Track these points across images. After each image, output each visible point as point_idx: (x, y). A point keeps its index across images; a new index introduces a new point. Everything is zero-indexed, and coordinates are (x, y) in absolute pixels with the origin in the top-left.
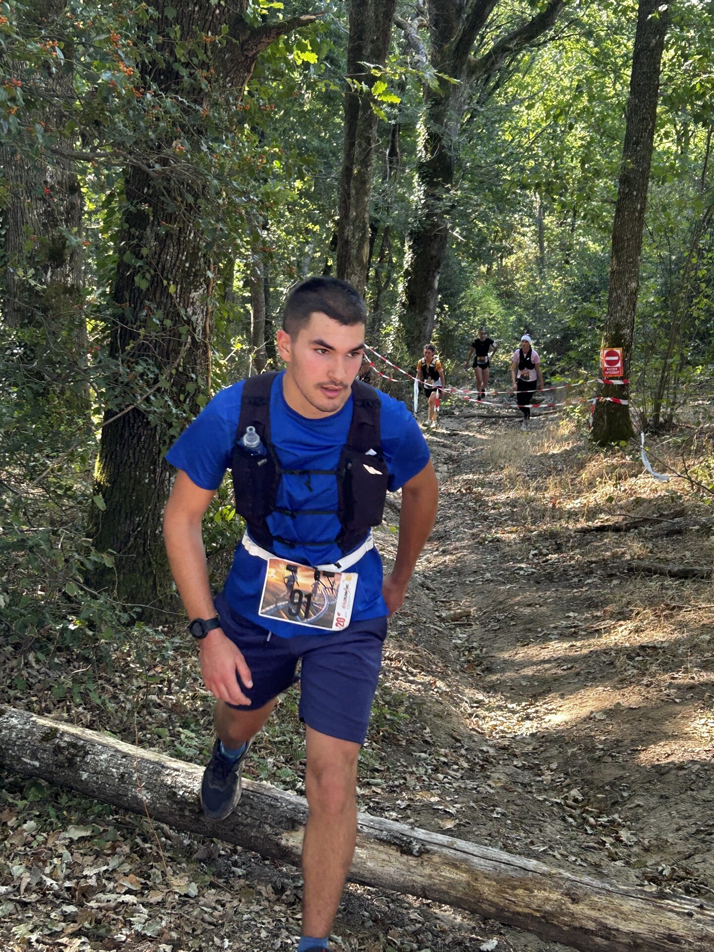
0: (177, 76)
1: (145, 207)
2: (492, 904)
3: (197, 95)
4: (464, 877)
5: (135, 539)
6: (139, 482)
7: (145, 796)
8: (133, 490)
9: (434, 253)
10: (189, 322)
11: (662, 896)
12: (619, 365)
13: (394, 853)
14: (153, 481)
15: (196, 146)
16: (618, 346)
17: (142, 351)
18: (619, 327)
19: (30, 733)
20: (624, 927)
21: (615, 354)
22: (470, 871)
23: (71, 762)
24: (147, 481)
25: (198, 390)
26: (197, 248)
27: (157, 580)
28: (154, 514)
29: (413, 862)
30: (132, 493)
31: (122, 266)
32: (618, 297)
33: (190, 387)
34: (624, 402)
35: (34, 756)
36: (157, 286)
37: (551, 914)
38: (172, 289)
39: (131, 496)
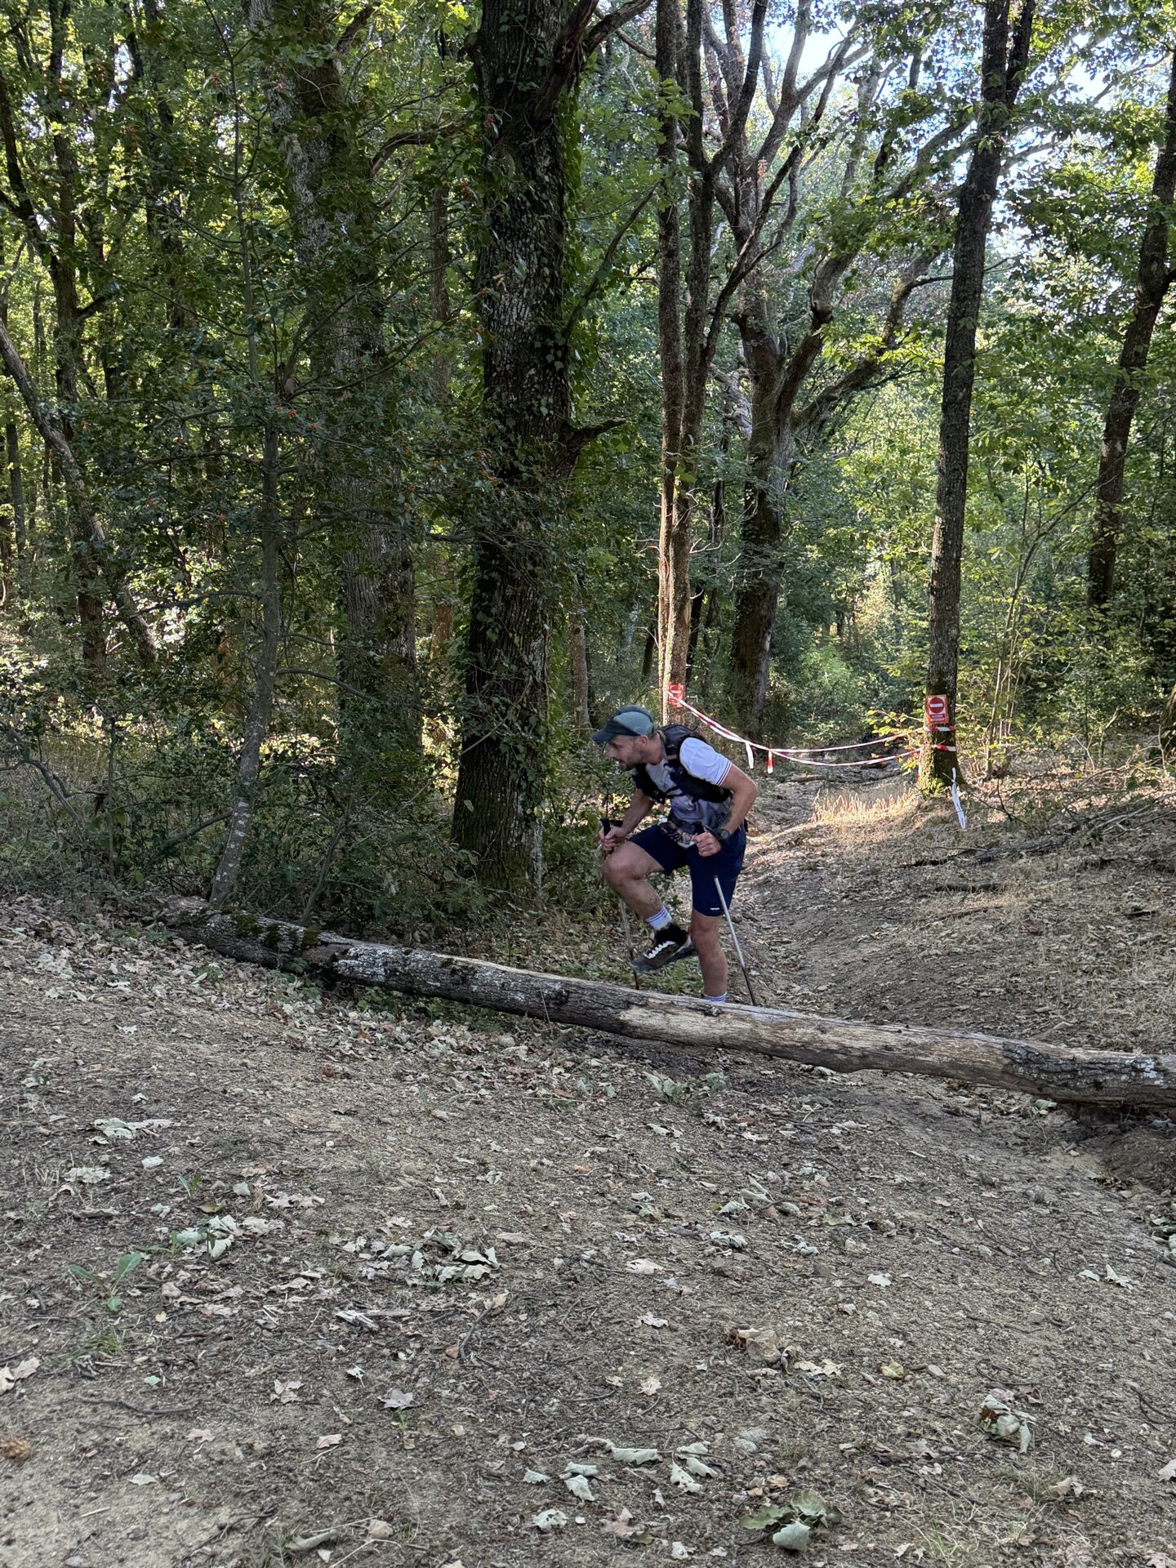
0: (517, 472)
1: (495, 575)
2: (769, 1042)
3: (533, 485)
4: (748, 1026)
6: (492, 800)
7: (520, 997)
9: (763, 613)
10: (531, 666)
11: (883, 1023)
12: (944, 711)
13: (700, 1016)
14: (504, 800)
15: (537, 526)
16: (942, 693)
17: (494, 690)
18: (941, 674)
19: (432, 963)
20: (856, 1044)
21: (939, 701)
22: (753, 1022)
23: (464, 979)
25: (539, 722)
26: (536, 606)
29: (713, 1020)
31: (475, 623)
32: (940, 644)
33: (533, 720)
34: (951, 749)
35: (436, 979)
36: (505, 640)
37: (809, 1043)
38: (516, 640)
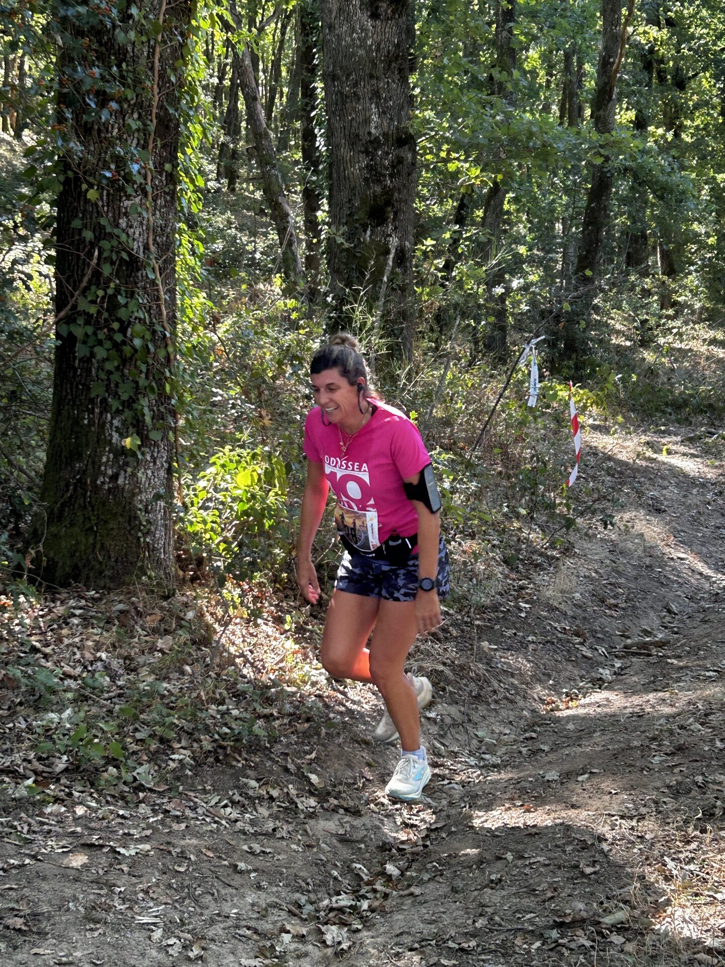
5: (75, 489)
8: (72, 430)
24: (86, 422)
27: (99, 538)
28: (94, 463)
30: (71, 435)
39: (69, 438)
